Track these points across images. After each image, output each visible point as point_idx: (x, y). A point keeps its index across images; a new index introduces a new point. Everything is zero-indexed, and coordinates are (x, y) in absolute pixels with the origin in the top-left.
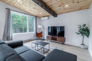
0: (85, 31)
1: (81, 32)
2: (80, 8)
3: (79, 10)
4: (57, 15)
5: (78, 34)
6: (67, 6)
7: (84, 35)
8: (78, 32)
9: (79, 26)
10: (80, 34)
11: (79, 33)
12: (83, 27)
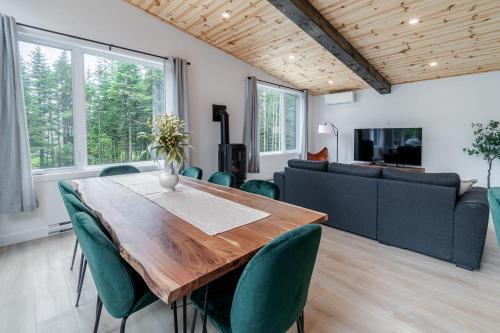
0: (496, 144)
1: (481, 146)
2: (479, 69)
3: (475, 73)
4: (390, 85)
5: (471, 153)
6: (433, 64)
7: (492, 156)
8: (472, 148)
9: (476, 129)
10: (477, 153)
11: (477, 149)
12: (490, 132)
